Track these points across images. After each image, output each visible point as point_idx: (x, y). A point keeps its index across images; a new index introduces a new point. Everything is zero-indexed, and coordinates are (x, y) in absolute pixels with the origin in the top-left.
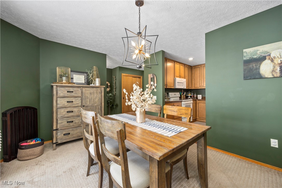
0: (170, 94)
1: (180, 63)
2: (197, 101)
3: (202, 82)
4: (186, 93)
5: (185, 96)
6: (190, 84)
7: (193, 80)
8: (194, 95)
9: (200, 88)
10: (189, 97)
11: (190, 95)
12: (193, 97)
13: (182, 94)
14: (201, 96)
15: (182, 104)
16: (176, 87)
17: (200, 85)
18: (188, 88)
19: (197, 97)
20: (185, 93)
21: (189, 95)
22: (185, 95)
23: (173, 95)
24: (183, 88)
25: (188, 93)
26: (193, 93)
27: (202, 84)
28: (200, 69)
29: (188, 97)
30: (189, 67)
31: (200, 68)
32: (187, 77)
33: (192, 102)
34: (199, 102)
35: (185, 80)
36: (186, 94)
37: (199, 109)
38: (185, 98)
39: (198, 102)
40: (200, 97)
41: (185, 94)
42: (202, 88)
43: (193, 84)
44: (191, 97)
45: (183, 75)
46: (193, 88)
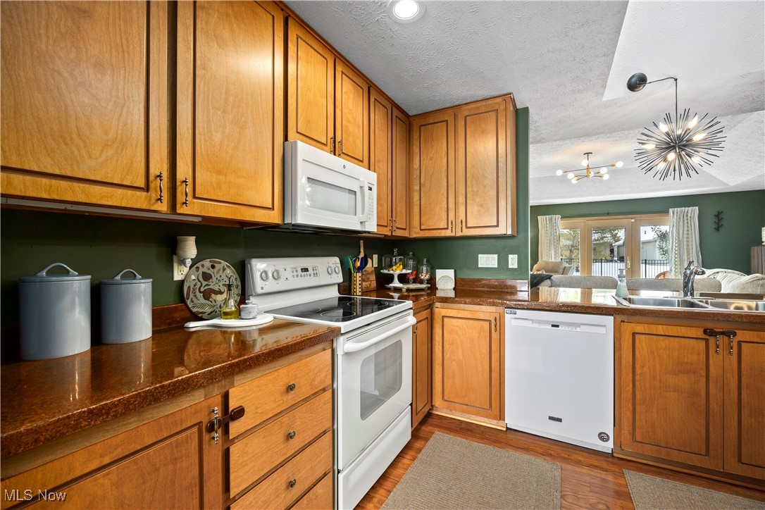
0: (259, 266)
1: (338, 57)
2: (438, 304)
3: (461, 199)
4: (380, 261)
5: (373, 277)
6: (401, 209)
7: (417, 188)
8: (417, 270)
9: (448, 233)
10: (396, 284)
11: (398, 272)
12: (415, 281)
13: (358, 264)
14: (451, 273)
15: (340, 353)
16: (294, 213)
17: (451, 217)
18: (386, 232)
19: (432, 281)
20: (375, 257)
21: (397, 270)
22: (377, 270)
23: (288, 274)
24: (359, 228)
25: (391, 260)
26: (414, 257)
27: (462, 209)
28: (451, 129)
29: (390, 278)
30: (396, 112)
31: (451, 124)
32: (384, 166)
33: (412, 320)
34: (444, 312)
35: (372, 177)
36: (380, 267)
37: (447, 356)
38: (374, 284)
39: (440, 310)
40: (446, 279)
41: (376, 265)
42: (460, 234)
43: (416, 209)
44: (403, 279)
45: (359, 143)
46: (416, 234)
